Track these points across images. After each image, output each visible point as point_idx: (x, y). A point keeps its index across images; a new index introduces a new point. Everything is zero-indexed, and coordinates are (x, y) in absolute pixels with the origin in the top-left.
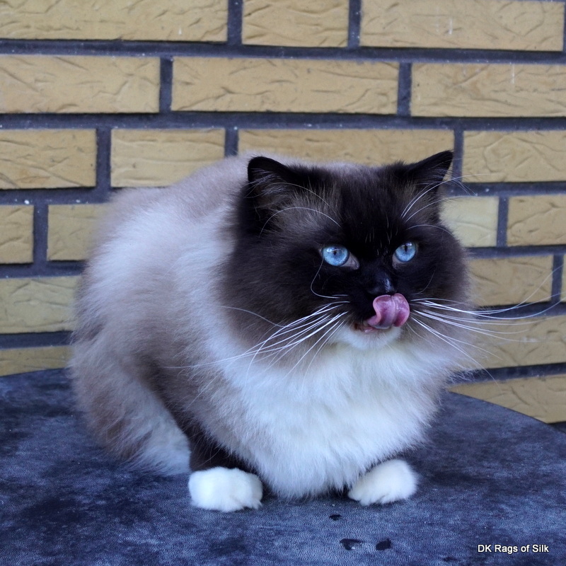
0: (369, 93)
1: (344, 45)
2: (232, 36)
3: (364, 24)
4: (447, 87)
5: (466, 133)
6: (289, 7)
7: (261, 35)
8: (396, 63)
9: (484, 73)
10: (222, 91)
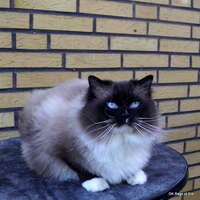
0: (54, 62)
1: (46, 49)
2: (13, 46)
3: (51, 43)
4: (76, 60)
5: (82, 73)
6: (30, 38)
7: (22, 46)
8: (61, 54)
9: (86, 56)
10: (11, 62)
